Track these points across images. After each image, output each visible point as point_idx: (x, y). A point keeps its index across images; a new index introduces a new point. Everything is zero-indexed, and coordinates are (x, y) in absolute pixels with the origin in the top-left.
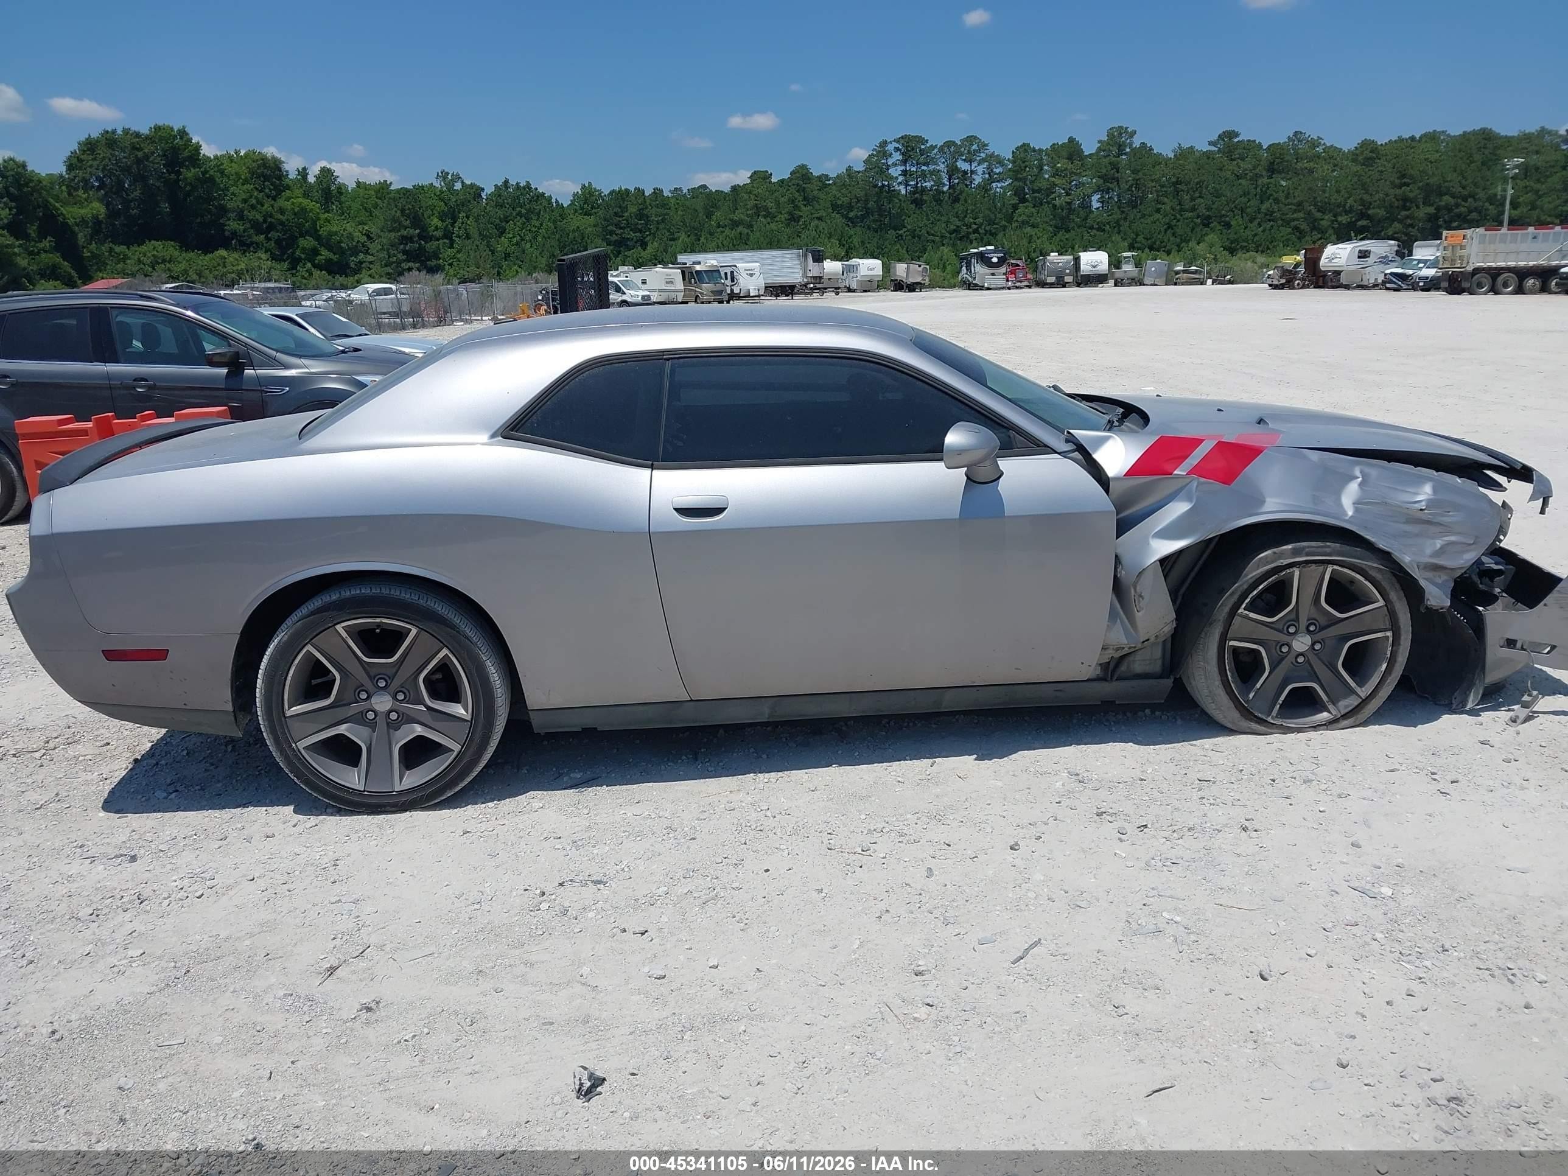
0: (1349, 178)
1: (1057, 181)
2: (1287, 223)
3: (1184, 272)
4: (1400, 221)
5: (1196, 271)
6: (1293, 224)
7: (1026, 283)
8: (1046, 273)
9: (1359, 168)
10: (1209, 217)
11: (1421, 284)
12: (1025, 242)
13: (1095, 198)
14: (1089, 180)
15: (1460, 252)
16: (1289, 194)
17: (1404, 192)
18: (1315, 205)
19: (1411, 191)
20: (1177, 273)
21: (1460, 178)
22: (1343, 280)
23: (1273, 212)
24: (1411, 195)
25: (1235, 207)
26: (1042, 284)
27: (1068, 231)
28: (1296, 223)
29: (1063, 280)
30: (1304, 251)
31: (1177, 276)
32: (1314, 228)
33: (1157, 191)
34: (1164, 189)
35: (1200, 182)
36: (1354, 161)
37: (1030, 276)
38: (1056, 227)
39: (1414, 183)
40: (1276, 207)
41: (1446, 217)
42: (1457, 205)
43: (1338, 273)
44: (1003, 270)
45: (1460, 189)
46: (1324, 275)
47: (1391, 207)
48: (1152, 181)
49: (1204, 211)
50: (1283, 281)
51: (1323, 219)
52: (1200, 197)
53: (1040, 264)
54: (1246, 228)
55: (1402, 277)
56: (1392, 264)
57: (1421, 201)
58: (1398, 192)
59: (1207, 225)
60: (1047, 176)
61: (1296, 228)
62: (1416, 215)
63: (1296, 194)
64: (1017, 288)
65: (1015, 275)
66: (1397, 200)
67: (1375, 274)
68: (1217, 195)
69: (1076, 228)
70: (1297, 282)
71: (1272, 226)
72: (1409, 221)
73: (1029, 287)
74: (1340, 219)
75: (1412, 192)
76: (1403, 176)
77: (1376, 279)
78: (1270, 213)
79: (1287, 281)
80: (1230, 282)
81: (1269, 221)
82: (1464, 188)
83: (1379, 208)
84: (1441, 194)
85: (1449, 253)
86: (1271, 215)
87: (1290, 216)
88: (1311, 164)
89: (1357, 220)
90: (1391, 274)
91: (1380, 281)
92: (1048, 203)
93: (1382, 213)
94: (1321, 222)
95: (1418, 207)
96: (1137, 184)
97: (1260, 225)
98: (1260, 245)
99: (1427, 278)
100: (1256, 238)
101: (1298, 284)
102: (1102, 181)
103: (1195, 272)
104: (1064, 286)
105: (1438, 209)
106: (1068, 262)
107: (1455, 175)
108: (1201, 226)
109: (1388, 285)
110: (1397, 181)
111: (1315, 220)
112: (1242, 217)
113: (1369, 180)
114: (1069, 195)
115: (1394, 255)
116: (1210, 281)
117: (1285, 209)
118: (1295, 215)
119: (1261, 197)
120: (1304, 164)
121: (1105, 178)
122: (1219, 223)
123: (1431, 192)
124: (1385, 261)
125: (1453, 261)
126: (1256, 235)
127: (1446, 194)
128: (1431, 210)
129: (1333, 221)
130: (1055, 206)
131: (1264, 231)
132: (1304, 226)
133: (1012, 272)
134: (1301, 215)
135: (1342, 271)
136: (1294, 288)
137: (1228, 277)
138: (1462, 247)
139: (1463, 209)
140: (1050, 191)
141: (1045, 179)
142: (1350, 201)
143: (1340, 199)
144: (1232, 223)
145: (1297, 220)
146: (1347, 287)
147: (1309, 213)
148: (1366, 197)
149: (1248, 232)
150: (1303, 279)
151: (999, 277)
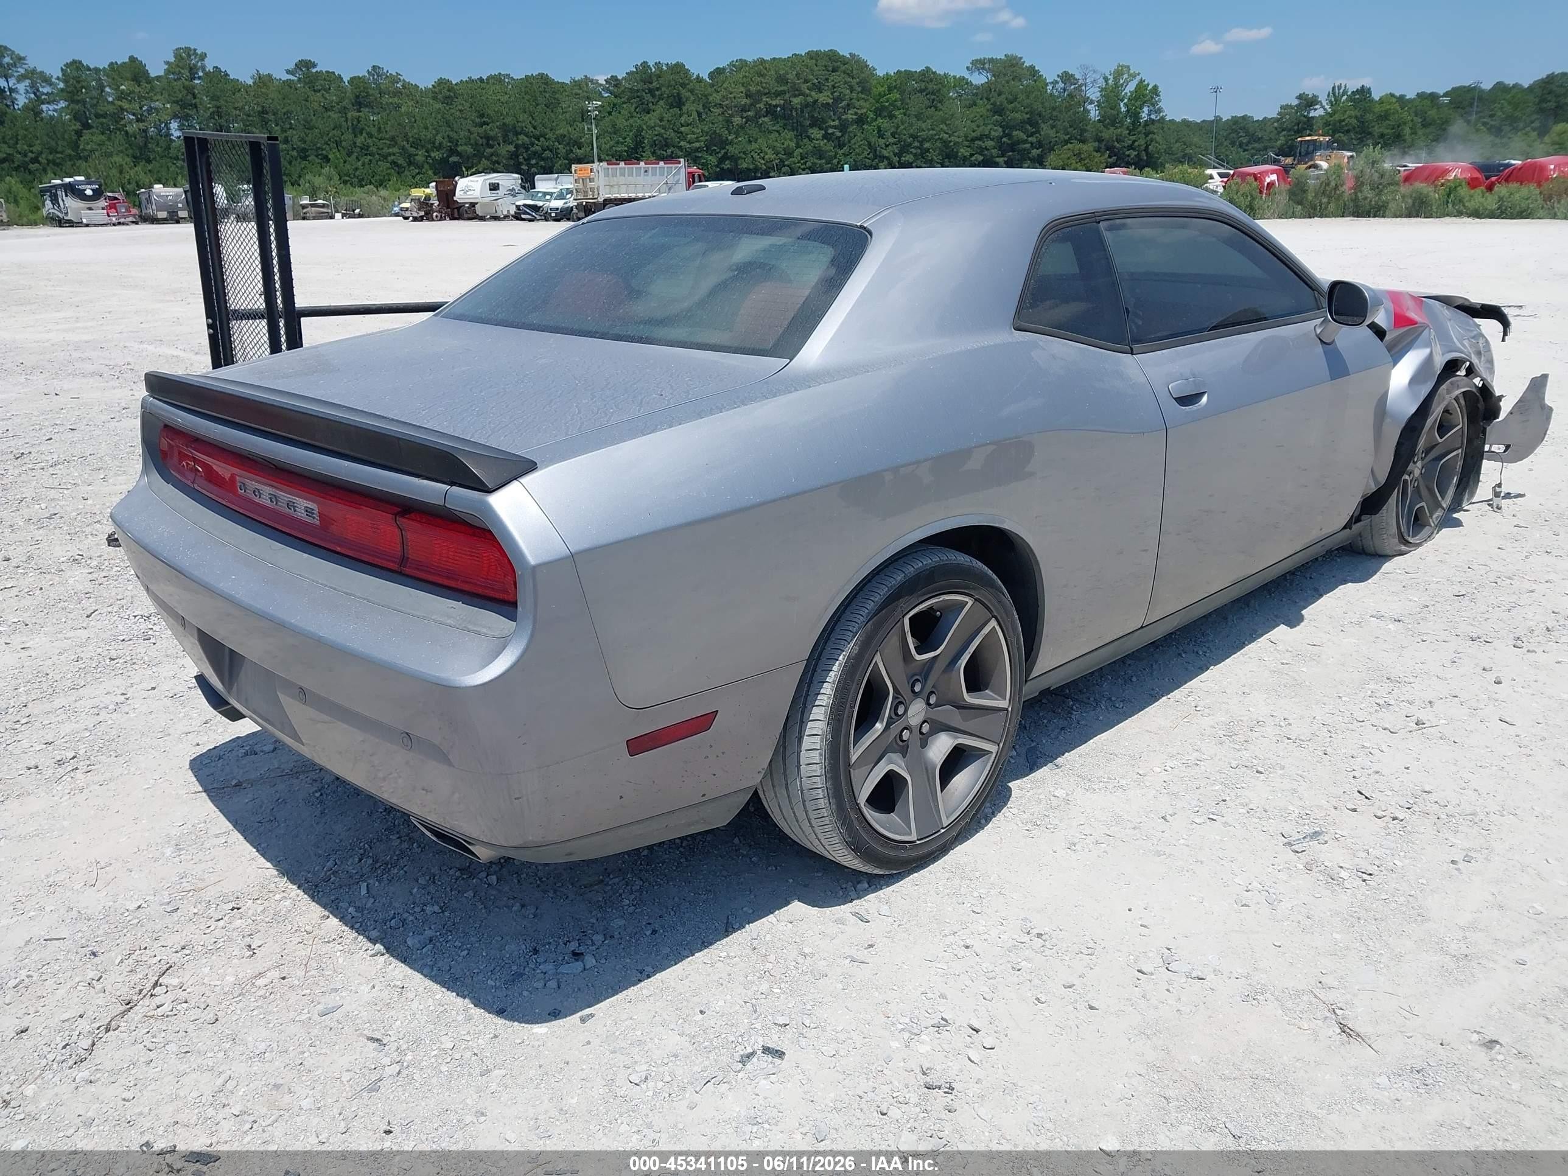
0: (433, 115)
1: (125, 105)
2: (385, 157)
3: (313, 206)
4: (487, 159)
5: (324, 204)
6: (389, 159)
7: (131, 219)
8: (154, 207)
9: (440, 106)
10: (304, 150)
11: (553, 215)
12: (114, 172)
13: (174, 125)
14: (163, 105)
15: (590, 185)
16: (380, 128)
17: (485, 131)
18: (408, 141)
19: (491, 130)
20: (304, 207)
21: (530, 118)
22: (479, 210)
23: (369, 147)
24: (492, 134)
25: (330, 140)
26: (154, 220)
27: (149, 161)
28: (393, 157)
29: (177, 215)
30: (434, 184)
31: (304, 211)
32: (410, 163)
33: (242, 120)
34: (251, 118)
35: (288, 112)
36: (435, 98)
37: (134, 211)
38: (135, 157)
39: (493, 122)
40: (370, 141)
41: (525, 155)
42: (533, 144)
43: (473, 205)
44: (102, 203)
45: (532, 129)
46: (459, 207)
47: (477, 144)
48: (235, 109)
49: (299, 143)
50: (423, 213)
51: (417, 155)
52: (290, 128)
53: (143, 198)
54: (345, 162)
55: (535, 208)
56: (519, 197)
57: (501, 139)
58: (481, 130)
59: (304, 158)
60: (110, 99)
61: (394, 163)
62: (499, 152)
63: (388, 129)
64: (123, 224)
65: (116, 209)
66: (481, 138)
67: (508, 206)
68: (308, 126)
69: (158, 158)
70: (435, 214)
71: (370, 160)
72: (494, 158)
73: (136, 223)
74: (433, 155)
75: (494, 131)
76: (482, 116)
77: (508, 211)
78: (365, 148)
79: (425, 213)
80: (360, 216)
81: (366, 155)
82: (535, 128)
83: (466, 144)
84: (517, 134)
85: (580, 185)
86: (367, 150)
87: (386, 151)
88: (396, 99)
89: (449, 156)
90: (525, 205)
91: (512, 212)
92: (119, 129)
93: (469, 150)
94: (416, 157)
95: (499, 145)
96: (218, 112)
97: (358, 159)
98: (363, 179)
99: (557, 209)
100: (357, 173)
101: (437, 216)
102: (178, 108)
103: (323, 206)
104: (178, 222)
105: (517, 147)
106: (178, 195)
107: (526, 116)
108: (299, 160)
109: (523, 216)
110: (478, 120)
111: (410, 155)
112: (339, 151)
113: (452, 118)
114: (142, 121)
115: (519, 188)
116: (338, 216)
117: (380, 143)
118: (391, 150)
119: (354, 129)
120: (386, 99)
121: (183, 104)
122: (317, 156)
123: (509, 132)
124: (513, 193)
125: (585, 192)
126: (357, 169)
127: (520, 134)
128: (512, 148)
129: (427, 157)
130: (127, 132)
131: (363, 165)
132: (401, 161)
133: (112, 207)
134: (395, 150)
135: (477, 203)
136: (433, 220)
137: (357, 211)
138: (591, 180)
139: (538, 148)
140: (117, 117)
141: (109, 102)
142: (439, 138)
143: (429, 136)
144: (330, 157)
145: (394, 154)
146: (482, 219)
147: (403, 148)
148: (452, 134)
149: (348, 166)
150: (439, 212)
151: (98, 211)
